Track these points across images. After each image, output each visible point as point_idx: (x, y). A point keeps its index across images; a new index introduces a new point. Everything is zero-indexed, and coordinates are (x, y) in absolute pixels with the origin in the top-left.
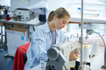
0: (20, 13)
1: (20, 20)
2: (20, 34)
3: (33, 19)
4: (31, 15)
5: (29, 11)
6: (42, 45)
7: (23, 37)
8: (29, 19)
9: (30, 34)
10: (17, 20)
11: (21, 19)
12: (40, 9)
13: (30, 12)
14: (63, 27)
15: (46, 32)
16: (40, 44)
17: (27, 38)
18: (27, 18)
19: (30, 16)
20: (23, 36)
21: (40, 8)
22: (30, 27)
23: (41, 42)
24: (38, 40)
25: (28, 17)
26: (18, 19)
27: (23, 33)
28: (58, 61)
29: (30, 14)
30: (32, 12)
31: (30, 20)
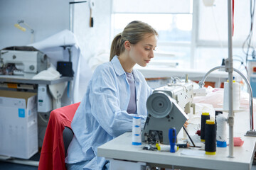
0: (14, 57)
1: (13, 74)
2: (15, 104)
3: (46, 69)
4: (42, 62)
5: (36, 53)
6: (114, 99)
7: (23, 110)
8: (35, 71)
9: (39, 103)
10: (4, 74)
11: (15, 72)
12: (62, 48)
13: (38, 54)
14: (151, 57)
15: (117, 75)
16: (111, 97)
17: (32, 114)
18: (32, 68)
19: (38, 62)
20: (24, 107)
21: (63, 44)
22: (40, 88)
23: (112, 95)
24: (105, 89)
25: (35, 65)
26: (7, 71)
27: (24, 100)
28: (170, 119)
29: (38, 59)
30: (43, 55)
31: (38, 73)
